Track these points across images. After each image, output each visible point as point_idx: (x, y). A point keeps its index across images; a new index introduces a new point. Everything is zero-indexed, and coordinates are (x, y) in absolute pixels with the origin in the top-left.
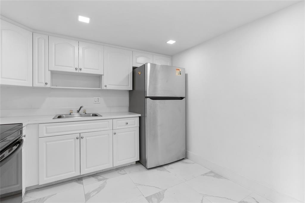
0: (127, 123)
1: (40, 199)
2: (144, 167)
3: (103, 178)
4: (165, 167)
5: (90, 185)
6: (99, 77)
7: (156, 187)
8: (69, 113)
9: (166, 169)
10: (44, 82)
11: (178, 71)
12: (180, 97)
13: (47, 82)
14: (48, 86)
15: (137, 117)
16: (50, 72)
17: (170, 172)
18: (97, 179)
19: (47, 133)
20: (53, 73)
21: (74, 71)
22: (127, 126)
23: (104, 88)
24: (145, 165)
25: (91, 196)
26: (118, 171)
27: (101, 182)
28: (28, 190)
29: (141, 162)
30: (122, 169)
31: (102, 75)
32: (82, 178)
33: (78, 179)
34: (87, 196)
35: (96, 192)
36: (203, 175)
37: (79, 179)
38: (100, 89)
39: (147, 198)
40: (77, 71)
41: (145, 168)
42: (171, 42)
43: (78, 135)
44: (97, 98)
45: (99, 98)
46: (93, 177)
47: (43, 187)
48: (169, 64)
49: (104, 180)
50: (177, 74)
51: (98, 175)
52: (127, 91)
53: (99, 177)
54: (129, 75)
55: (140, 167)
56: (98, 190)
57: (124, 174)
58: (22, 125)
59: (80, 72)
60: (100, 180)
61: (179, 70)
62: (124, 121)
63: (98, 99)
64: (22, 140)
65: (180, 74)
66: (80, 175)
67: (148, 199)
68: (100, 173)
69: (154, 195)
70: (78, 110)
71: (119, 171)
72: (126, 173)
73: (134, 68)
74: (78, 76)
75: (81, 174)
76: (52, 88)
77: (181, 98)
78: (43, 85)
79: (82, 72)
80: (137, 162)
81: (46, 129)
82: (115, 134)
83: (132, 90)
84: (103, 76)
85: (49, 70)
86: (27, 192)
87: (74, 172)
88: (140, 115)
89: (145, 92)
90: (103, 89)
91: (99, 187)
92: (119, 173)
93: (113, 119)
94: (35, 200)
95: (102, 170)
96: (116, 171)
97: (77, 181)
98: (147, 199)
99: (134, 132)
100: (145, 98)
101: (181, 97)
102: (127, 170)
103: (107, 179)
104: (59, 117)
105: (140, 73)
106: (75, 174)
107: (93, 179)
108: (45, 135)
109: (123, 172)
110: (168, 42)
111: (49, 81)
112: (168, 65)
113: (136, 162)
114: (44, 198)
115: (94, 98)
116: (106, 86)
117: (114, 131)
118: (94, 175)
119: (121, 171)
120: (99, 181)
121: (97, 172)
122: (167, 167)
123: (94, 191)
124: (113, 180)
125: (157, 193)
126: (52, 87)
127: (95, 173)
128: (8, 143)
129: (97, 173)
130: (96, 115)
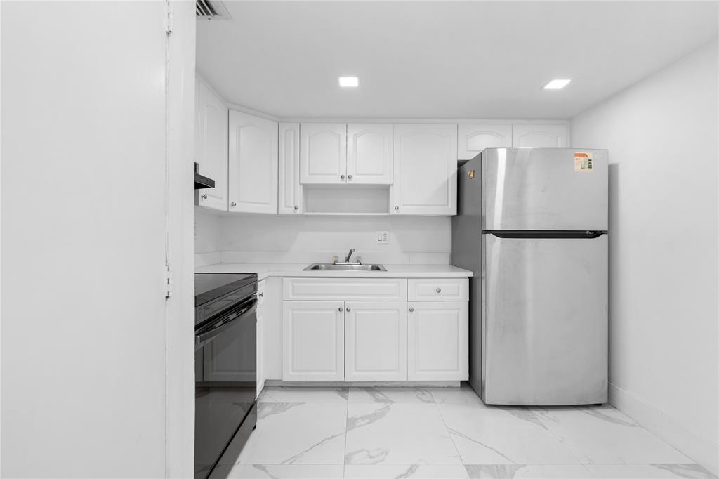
0: (440, 291)
1: (283, 404)
2: (479, 400)
3: (384, 398)
4: (537, 413)
5: (361, 404)
6: (385, 190)
7: (497, 452)
8: (332, 262)
9: (537, 419)
10: (292, 205)
11: (582, 159)
12: (590, 232)
13: (298, 206)
14: (299, 212)
15: (465, 278)
16: (302, 186)
17: (547, 429)
18: (374, 397)
19: (294, 294)
20: (307, 188)
21: (339, 181)
22: (438, 297)
23: (393, 212)
24: (480, 394)
25: (358, 424)
26: (419, 392)
27: (380, 406)
28: (270, 385)
29: (472, 384)
30: (426, 391)
31: (390, 185)
32: (348, 387)
33: (341, 388)
34: (351, 423)
35: (368, 420)
36: (661, 467)
37: (343, 388)
38: (387, 214)
39: (468, 467)
40: (344, 182)
41: (481, 402)
42: (557, 84)
43: (341, 305)
44: (383, 232)
45: (387, 233)
46: (367, 391)
47: (289, 387)
48: (561, 143)
49: (386, 403)
50: (578, 168)
51: (377, 391)
52: (448, 216)
53: (379, 395)
54: (448, 181)
55: (469, 396)
56: (372, 418)
57: (429, 402)
58: (257, 277)
59: (349, 182)
60: (378, 401)
61: (585, 156)
62: (432, 285)
63: (385, 235)
64: (256, 300)
65: (590, 167)
66: (344, 382)
67: (472, 470)
68: (382, 387)
69: (488, 467)
70: (347, 256)
71: (421, 393)
72: (434, 402)
73: (461, 164)
74: (347, 190)
75: (346, 380)
76: (307, 216)
77: (596, 234)
78: (291, 211)
79: (353, 182)
80: (464, 384)
81: (293, 286)
82: (412, 310)
83: (456, 214)
84: (391, 188)
85: (300, 184)
86: (266, 388)
87: (334, 373)
88: (471, 274)
89: (482, 219)
90: (391, 214)
91: (375, 414)
92: (419, 398)
93: (408, 278)
94: (275, 404)
95: (387, 382)
96: (413, 391)
97: (339, 391)
98: (467, 470)
99: (456, 312)
100: (482, 233)
101: (595, 232)
102: (436, 396)
103: (392, 402)
104: (316, 268)
105: (472, 175)
106: (335, 376)
107: (365, 395)
108: (291, 297)
109: (427, 396)
110: (547, 87)
111: (300, 204)
112: (559, 147)
113: (461, 381)
114: (287, 404)
115: (378, 232)
116: (397, 208)
117: (410, 305)
118: (370, 387)
119: (424, 394)
120: (376, 402)
121: (376, 384)
122: (542, 414)
123: (363, 418)
124: (404, 408)
125: (496, 466)
126: (306, 213)
127: (373, 385)
128: (230, 304)
129: (375, 387)
130: (378, 269)
